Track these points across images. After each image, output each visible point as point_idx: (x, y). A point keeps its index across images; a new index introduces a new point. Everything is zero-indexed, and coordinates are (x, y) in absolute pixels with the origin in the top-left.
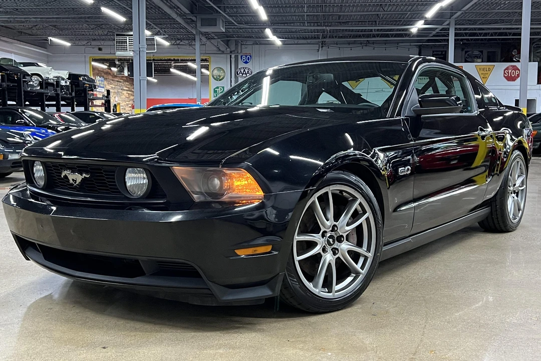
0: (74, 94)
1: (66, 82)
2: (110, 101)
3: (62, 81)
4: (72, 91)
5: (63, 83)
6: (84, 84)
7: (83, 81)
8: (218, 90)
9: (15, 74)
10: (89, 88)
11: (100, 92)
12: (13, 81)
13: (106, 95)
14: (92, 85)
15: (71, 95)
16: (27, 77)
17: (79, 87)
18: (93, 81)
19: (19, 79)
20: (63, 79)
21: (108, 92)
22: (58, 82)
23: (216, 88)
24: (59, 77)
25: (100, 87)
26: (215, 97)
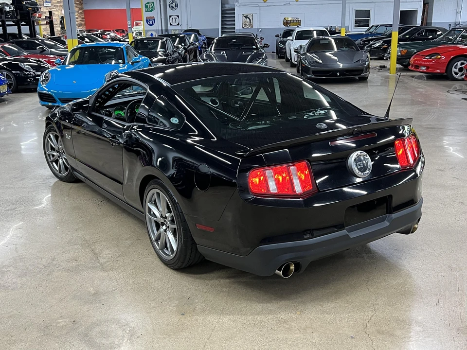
0: (19, 17)
1: (10, 8)
2: (52, 21)
3: (6, 7)
4: (17, 15)
5: (7, 9)
6: (28, 8)
7: (26, 5)
8: (148, 5)
10: (33, 11)
11: (44, 11)
13: (49, 16)
14: (34, 8)
15: (17, 18)
17: (23, 10)
18: (36, 4)
20: (7, 5)
21: (50, 13)
22: (2, 9)
23: (147, 4)
24: (3, 3)
25: (46, 2)
26: (146, 12)
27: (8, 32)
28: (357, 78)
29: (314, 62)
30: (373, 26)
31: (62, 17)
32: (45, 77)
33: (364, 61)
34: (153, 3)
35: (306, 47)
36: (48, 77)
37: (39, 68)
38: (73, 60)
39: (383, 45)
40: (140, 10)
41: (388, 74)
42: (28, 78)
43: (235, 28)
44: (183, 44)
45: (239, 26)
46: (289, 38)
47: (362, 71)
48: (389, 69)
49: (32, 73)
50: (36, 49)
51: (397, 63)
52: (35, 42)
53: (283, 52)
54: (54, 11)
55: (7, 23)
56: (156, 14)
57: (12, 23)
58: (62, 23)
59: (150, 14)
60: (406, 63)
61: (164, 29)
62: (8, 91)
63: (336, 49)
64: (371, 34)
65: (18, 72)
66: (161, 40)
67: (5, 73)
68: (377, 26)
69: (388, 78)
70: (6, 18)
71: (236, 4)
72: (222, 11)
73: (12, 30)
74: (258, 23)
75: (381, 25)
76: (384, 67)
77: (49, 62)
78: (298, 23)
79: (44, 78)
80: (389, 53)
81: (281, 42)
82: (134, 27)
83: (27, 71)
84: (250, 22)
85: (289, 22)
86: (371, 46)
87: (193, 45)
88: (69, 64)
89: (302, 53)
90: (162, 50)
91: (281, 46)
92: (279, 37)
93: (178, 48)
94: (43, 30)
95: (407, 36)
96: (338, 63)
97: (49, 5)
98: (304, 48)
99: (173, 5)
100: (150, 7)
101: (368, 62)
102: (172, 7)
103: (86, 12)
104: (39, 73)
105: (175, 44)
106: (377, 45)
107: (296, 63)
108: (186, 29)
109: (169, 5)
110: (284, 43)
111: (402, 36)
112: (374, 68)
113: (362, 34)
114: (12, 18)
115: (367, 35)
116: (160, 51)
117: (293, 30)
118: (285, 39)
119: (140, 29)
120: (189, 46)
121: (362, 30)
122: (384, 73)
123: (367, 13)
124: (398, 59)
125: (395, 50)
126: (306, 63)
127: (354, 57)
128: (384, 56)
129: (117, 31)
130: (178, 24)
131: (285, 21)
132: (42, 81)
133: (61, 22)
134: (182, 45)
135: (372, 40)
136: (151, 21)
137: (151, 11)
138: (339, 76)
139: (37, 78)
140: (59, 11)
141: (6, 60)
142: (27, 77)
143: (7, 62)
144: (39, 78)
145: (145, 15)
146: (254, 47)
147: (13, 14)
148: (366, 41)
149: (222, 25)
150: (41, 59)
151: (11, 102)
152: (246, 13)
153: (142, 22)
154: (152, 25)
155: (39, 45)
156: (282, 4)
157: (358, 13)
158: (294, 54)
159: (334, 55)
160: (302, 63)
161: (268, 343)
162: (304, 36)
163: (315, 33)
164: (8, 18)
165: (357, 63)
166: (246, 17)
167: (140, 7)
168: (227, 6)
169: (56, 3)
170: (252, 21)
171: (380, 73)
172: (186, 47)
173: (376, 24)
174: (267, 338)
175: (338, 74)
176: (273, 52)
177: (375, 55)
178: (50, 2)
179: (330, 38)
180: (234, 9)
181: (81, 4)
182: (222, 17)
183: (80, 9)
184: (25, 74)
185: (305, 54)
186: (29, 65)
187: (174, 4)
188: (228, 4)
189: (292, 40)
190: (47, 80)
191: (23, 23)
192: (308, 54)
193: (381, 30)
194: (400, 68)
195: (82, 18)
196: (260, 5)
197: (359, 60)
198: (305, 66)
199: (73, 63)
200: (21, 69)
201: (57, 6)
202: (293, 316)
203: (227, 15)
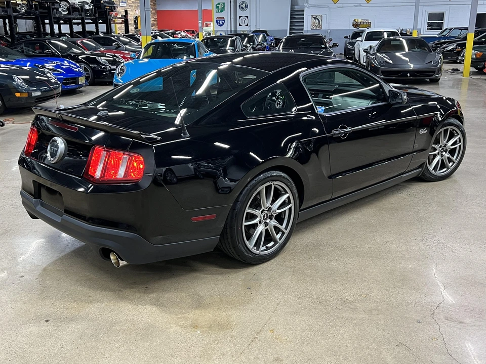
0: (97, 15)
1: (90, 6)
2: (128, 19)
3: (86, 6)
4: (95, 13)
5: (87, 7)
6: (105, 6)
7: (104, 4)
8: (219, 6)
9: (46, 2)
10: (110, 9)
11: (120, 11)
12: (45, 8)
13: (124, 15)
14: (112, 6)
16: (56, 5)
17: (101, 9)
18: (113, 3)
19: (49, 7)
20: (87, 3)
21: (126, 12)
22: (82, 7)
23: (218, 4)
24: (83, 2)
25: (122, 2)
26: (216, 12)
27: (87, 30)
28: (428, 80)
29: (384, 62)
30: (446, 29)
31: (136, 17)
32: (121, 69)
33: (436, 63)
34: (224, 3)
35: (376, 48)
36: (123, 70)
37: (115, 63)
38: (146, 55)
39: (456, 48)
40: (210, 12)
41: (460, 77)
42: (105, 72)
43: (303, 29)
44: (251, 43)
45: (308, 27)
46: (358, 39)
47: (434, 72)
48: (462, 72)
49: (108, 67)
50: (112, 45)
51: (471, 66)
52: (111, 38)
53: (351, 53)
54: (129, 11)
55: (86, 21)
56: (226, 15)
57: (90, 21)
58: (136, 23)
59: (220, 15)
60: (481, 66)
61: (233, 29)
62: (85, 83)
63: (407, 50)
64: (444, 37)
65: (96, 65)
66: (230, 39)
67: (83, 66)
68: (450, 30)
69: (460, 80)
70: (85, 16)
71: (306, 5)
72: (291, 12)
73: (91, 28)
74: (327, 24)
75: (455, 28)
76: (457, 70)
77: (124, 58)
78: (368, 25)
79: (120, 71)
80: (463, 56)
81: (350, 43)
82: (204, 28)
83: (103, 65)
84: (319, 23)
85: (359, 23)
86: (444, 48)
87: (261, 45)
88: (143, 58)
89: (372, 52)
90: (231, 48)
91: (350, 47)
92: (347, 38)
93: (246, 47)
94: (118, 29)
95: (484, 40)
96: (409, 63)
97: (125, 5)
98: (374, 48)
99: (244, 6)
100: (220, 8)
101: (440, 63)
102: (242, 8)
103: (158, 13)
104: (115, 67)
105: (244, 44)
106: (450, 48)
107: (365, 64)
108: (255, 29)
109: (239, 6)
110: (353, 44)
111: (478, 39)
112: (446, 71)
113: (435, 37)
114: (90, 16)
115: (440, 38)
116: (229, 49)
117: (362, 32)
118: (354, 41)
119: (210, 30)
120: (258, 45)
121: (435, 33)
122: (456, 76)
123: (441, 16)
124: (472, 62)
125: (469, 53)
126: (375, 63)
127: (425, 58)
128: (457, 59)
129: (188, 31)
130: (247, 25)
131: (355, 23)
132: (118, 74)
133: (135, 21)
134: (250, 45)
135: (445, 43)
136: (221, 22)
137: (221, 12)
138: (409, 77)
139: (112, 71)
140: (134, 11)
141: (84, 54)
142: (103, 70)
143: (85, 56)
144: (114, 72)
145: (215, 15)
146: (323, 46)
147: (92, 12)
148: (439, 44)
149: (291, 26)
150: (116, 55)
151: (88, 93)
152: (315, 14)
153: (212, 23)
154: (222, 25)
155: (115, 41)
156: (352, 5)
157: (432, 16)
158: (363, 54)
159: (405, 55)
160: (372, 63)
161: (333, 321)
162: (374, 37)
163: (385, 34)
164: (87, 16)
165: (428, 64)
166: (315, 18)
167: (210, 8)
168: (296, 8)
169: (131, 3)
170: (321, 22)
171: (452, 76)
172: (255, 46)
173: (450, 27)
174: (331, 316)
175: (409, 75)
176: (340, 54)
177: (447, 59)
178: (125, 3)
179: (401, 39)
180: (303, 11)
181: (155, 4)
182: (291, 18)
183: (153, 10)
184: (101, 68)
185: (374, 54)
186: (105, 60)
187: (244, 4)
188: (297, 5)
189: (362, 41)
190: (122, 73)
191: (100, 21)
192: (378, 54)
193: (455, 33)
194: (473, 72)
195: (155, 18)
196: (330, 6)
197: (431, 62)
198: (375, 66)
199: (147, 57)
200: (98, 63)
201: (132, 6)
202: (359, 298)
203: (296, 16)
